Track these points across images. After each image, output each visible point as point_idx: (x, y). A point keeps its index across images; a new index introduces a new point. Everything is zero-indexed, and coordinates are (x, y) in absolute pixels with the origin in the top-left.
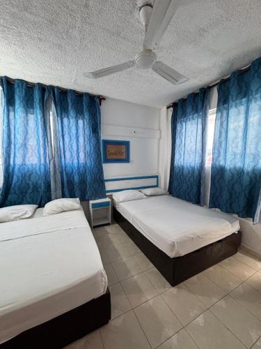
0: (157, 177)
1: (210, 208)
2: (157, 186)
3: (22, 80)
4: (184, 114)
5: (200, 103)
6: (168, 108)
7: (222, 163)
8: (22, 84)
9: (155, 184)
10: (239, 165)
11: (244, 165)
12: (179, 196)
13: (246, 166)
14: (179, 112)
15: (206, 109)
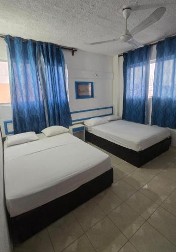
0: (112, 107)
1: (151, 125)
2: (112, 114)
3: (20, 38)
4: (133, 62)
5: (144, 55)
6: (119, 56)
7: (159, 95)
8: (20, 41)
9: (111, 113)
10: (169, 96)
11: (173, 96)
12: (130, 120)
13: (174, 97)
14: (129, 60)
15: (148, 60)
